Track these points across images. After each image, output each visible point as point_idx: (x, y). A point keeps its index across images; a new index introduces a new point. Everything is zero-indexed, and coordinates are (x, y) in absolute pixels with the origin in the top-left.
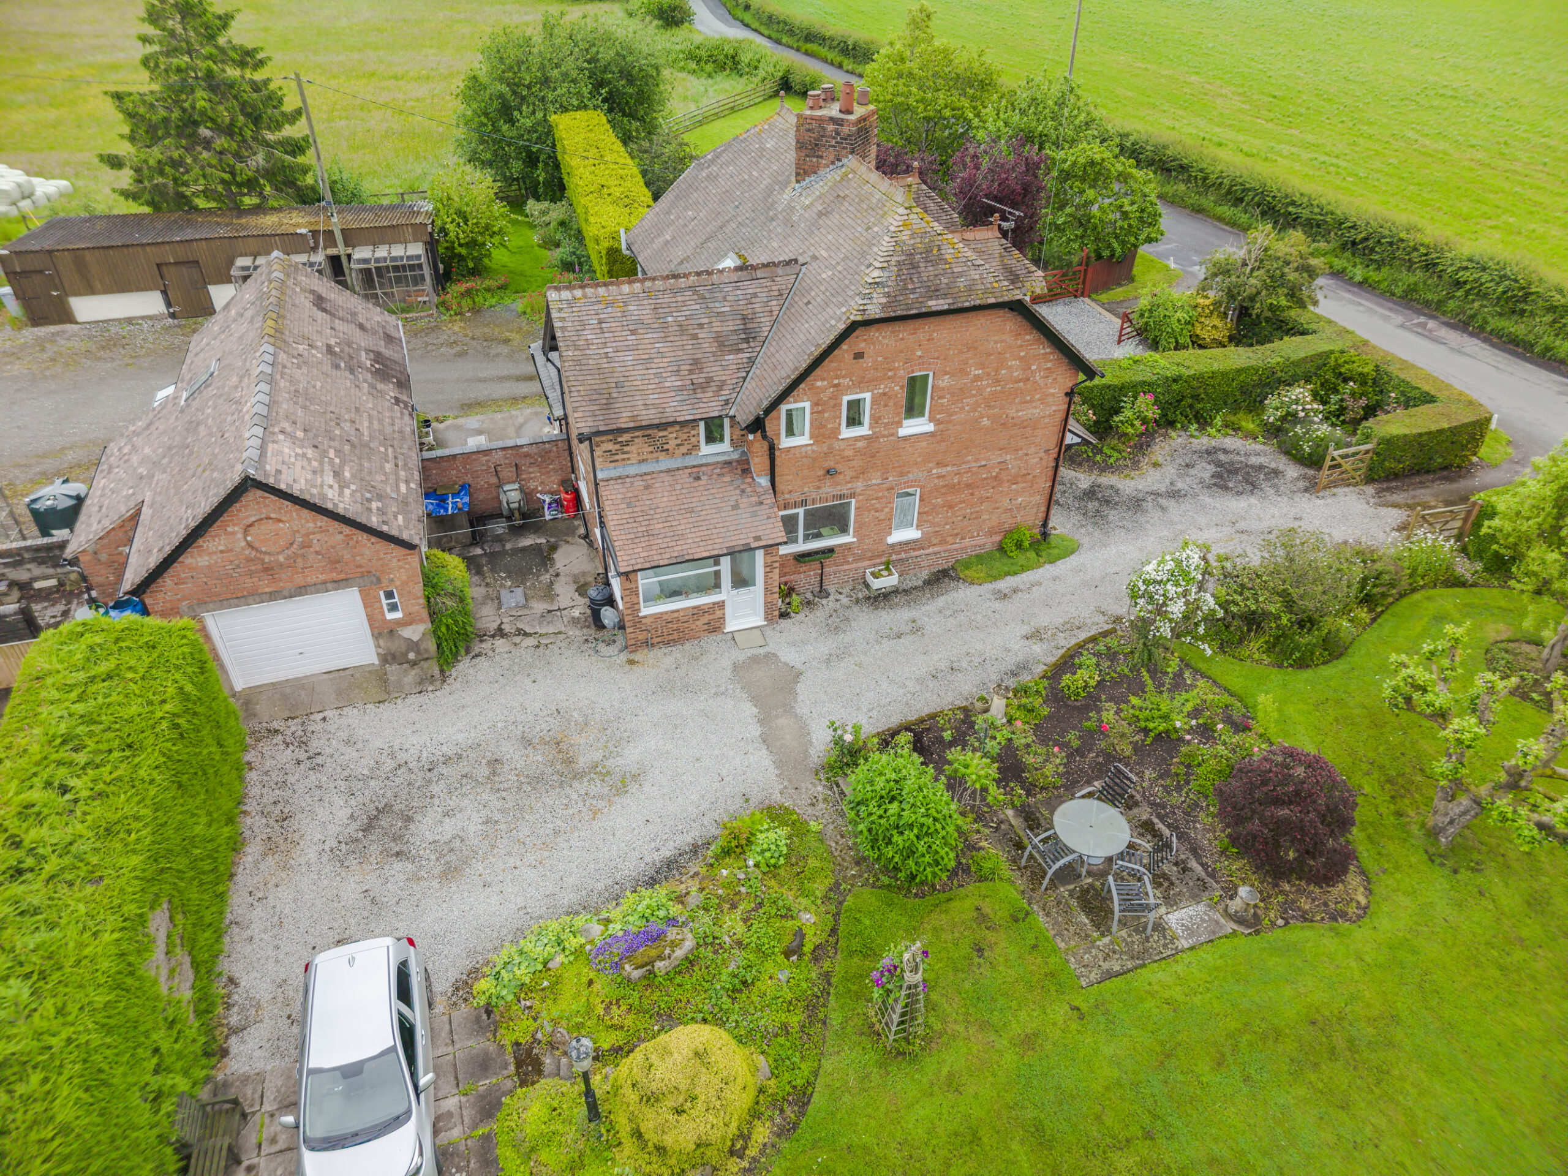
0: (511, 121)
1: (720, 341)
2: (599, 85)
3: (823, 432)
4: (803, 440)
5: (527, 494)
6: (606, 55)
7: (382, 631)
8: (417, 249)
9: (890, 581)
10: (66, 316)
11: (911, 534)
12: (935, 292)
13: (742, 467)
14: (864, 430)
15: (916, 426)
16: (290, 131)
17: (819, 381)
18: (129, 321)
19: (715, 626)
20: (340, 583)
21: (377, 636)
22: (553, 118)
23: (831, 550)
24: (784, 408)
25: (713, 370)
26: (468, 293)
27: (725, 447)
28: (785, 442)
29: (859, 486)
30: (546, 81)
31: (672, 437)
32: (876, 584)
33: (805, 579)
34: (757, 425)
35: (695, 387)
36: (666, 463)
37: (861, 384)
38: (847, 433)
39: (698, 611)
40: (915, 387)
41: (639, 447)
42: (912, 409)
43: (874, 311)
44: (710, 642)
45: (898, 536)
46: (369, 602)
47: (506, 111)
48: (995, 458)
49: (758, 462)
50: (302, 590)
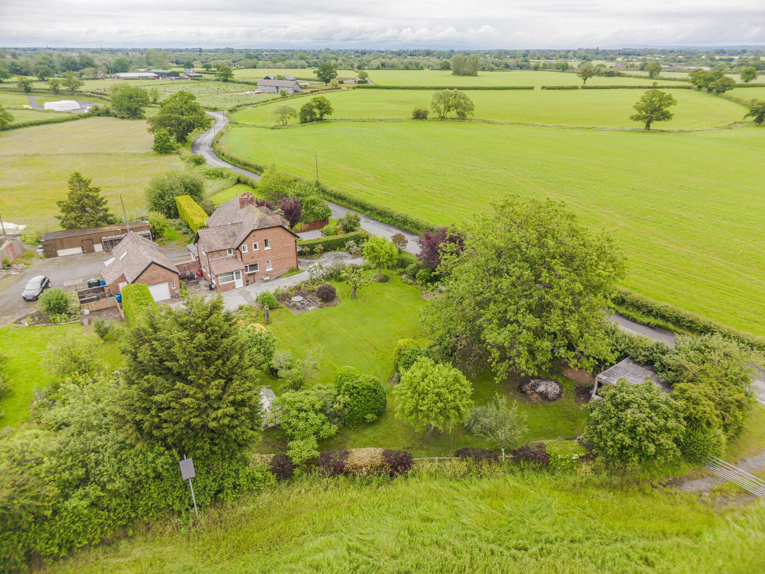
0: (163, 199)
1: (230, 237)
2: (186, 188)
3: (250, 250)
4: (246, 251)
5: (191, 273)
6: (187, 181)
7: (172, 291)
8: (148, 232)
9: (268, 278)
10: (56, 255)
11: (271, 269)
12: (266, 225)
13: (236, 257)
14: (258, 249)
15: (266, 248)
16: (104, 207)
17: (248, 240)
18: (73, 255)
19: (234, 287)
20: (165, 282)
21: (170, 292)
22: (175, 198)
23: (255, 273)
24: (242, 246)
25: (228, 241)
26: (161, 241)
27: (232, 254)
28: (243, 252)
29: (259, 260)
30: (172, 189)
31: (222, 252)
32: (265, 279)
33: (251, 279)
34: (238, 249)
35: (226, 244)
36: (221, 258)
37: (256, 241)
38: (254, 250)
39: (230, 284)
40: (266, 241)
41: (216, 255)
42: (266, 245)
43: (256, 228)
44: (234, 290)
45: (268, 270)
46: (169, 285)
47: (162, 197)
48: (284, 254)
49: (239, 256)
50: (158, 283)
